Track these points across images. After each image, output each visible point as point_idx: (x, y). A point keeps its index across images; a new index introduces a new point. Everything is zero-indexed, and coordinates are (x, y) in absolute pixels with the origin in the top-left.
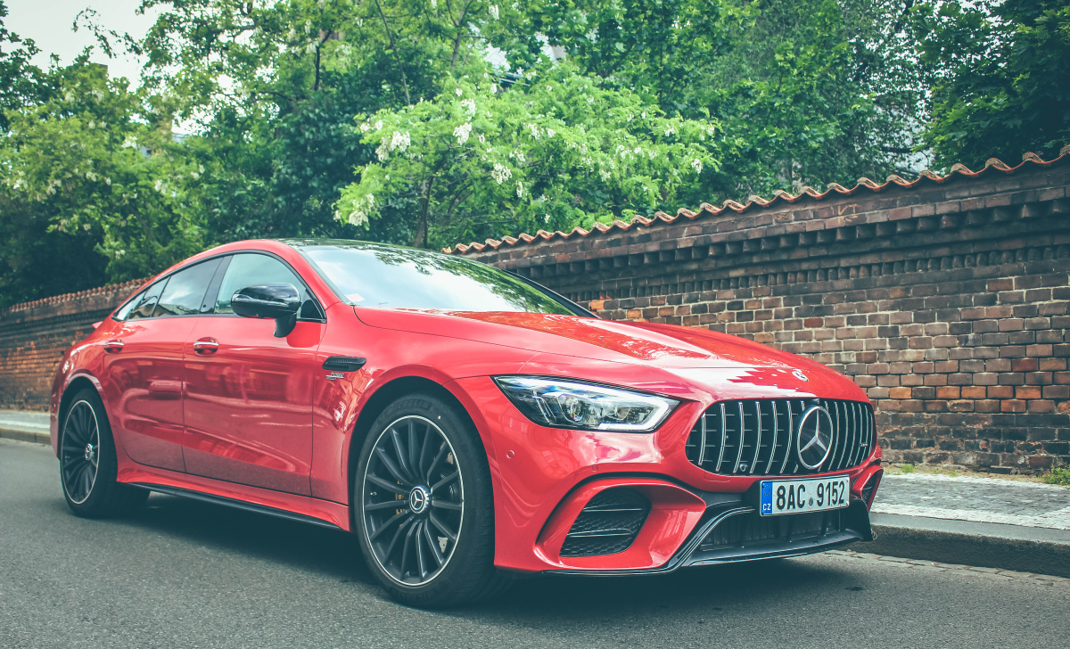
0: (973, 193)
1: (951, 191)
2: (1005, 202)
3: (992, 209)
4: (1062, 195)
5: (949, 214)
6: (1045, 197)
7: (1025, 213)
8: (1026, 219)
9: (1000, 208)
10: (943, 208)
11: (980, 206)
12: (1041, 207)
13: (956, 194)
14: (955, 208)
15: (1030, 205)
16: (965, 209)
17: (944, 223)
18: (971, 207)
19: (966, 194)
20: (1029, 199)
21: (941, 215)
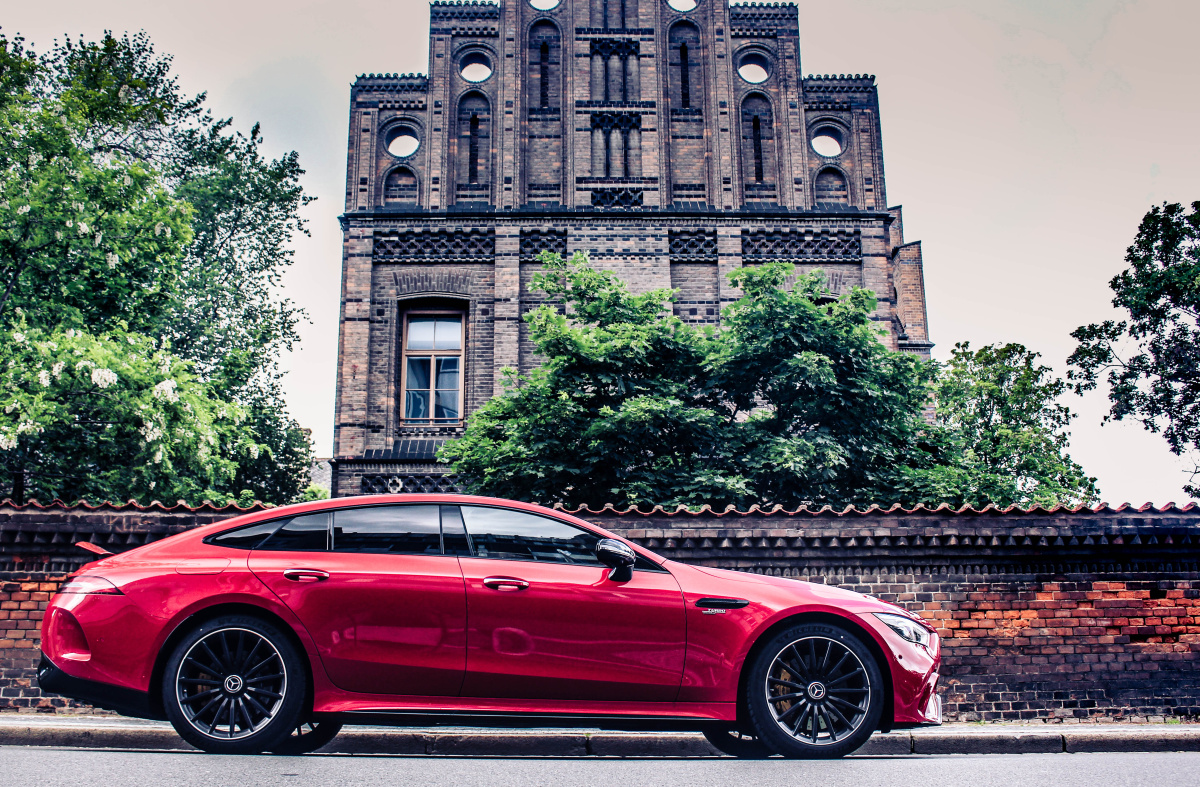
0: (692, 526)
1: (676, 522)
2: (714, 535)
3: (704, 539)
4: (750, 535)
5: (674, 539)
6: (740, 535)
7: (725, 544)
8: (726, 548)
9: (710, 539)
10: (669, 534)
11: (696, 535)
12: (736, 541)
13: (679, 525)
14: (678, 535)
15: (730, 539)
16: (685, 536)
17: (669, 544)
18: (690, 536)
19: (686, 525)
20: (729, 535)
21: (668, 538)
